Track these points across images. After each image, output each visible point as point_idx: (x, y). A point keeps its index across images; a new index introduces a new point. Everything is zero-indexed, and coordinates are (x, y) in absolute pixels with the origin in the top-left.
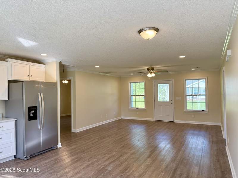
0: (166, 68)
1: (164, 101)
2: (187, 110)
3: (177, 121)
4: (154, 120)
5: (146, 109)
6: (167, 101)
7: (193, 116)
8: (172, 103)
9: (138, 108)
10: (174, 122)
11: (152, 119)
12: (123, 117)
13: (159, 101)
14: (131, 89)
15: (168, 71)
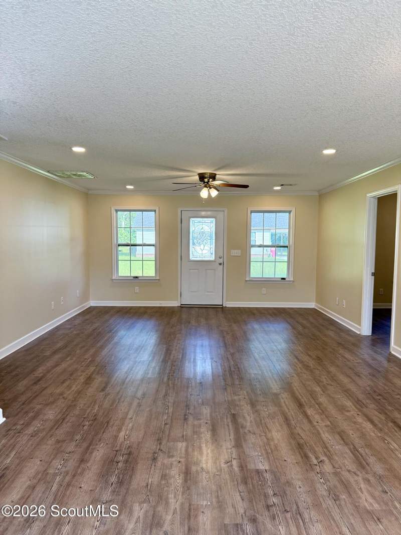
0: (247, 178)
1: (203, 259)
2: (251, 279)
3: (229, 304)
4: (180, 305)
5: (159, 280)
6: (211, 259)
7: (264, 291)
8: (220, 264)
9: (137, 277)
10: (224, 306)
11: (175, 304)
12: (93, 303)
13: (192, 258)
14: (117, 228)
15: (246, 187)
